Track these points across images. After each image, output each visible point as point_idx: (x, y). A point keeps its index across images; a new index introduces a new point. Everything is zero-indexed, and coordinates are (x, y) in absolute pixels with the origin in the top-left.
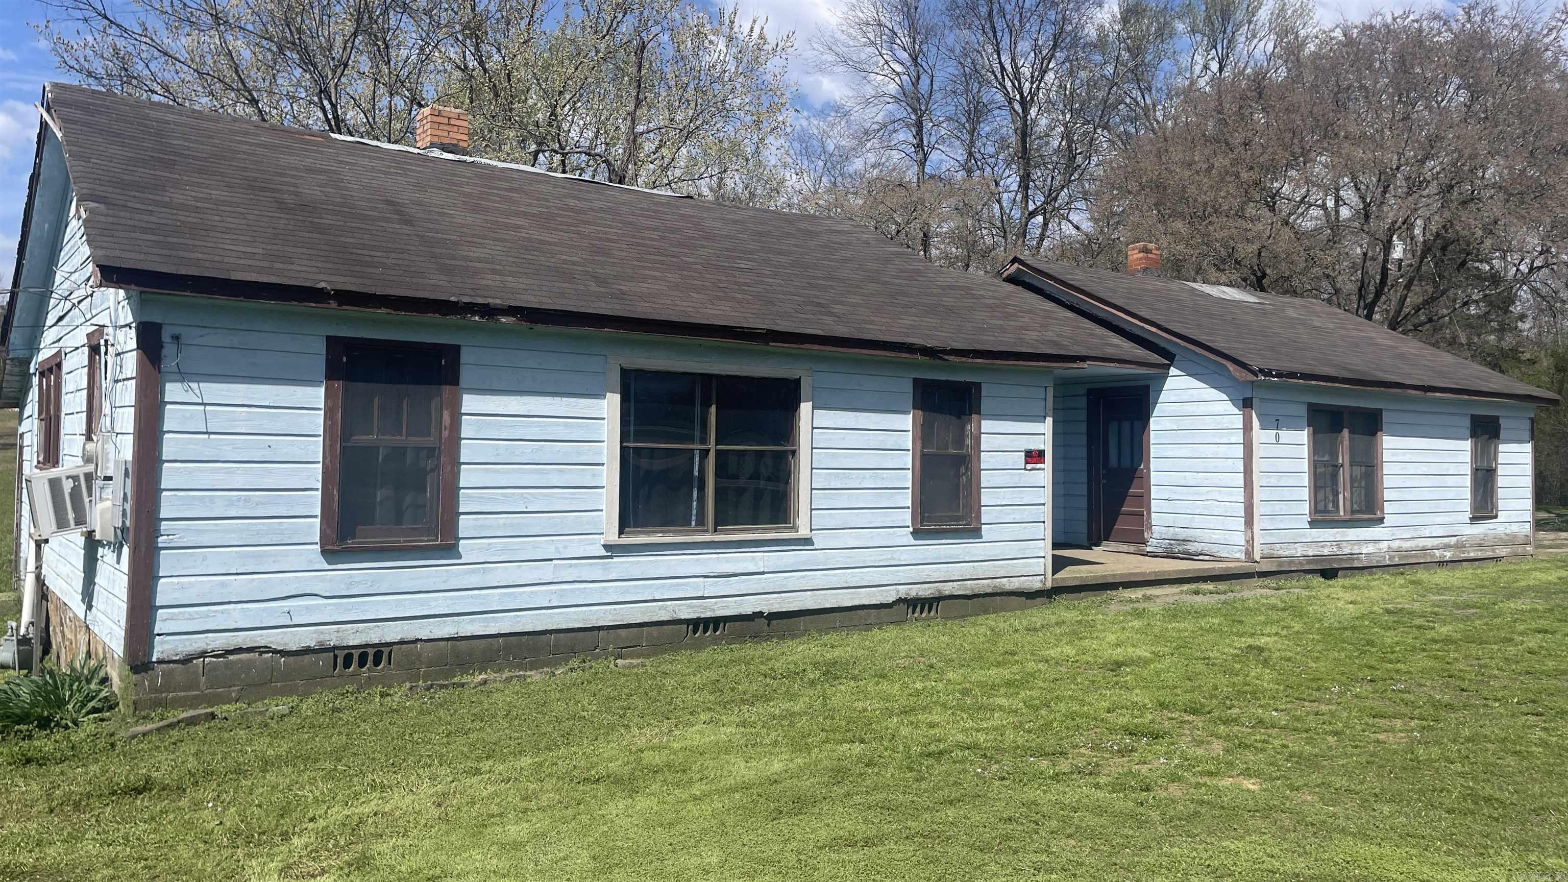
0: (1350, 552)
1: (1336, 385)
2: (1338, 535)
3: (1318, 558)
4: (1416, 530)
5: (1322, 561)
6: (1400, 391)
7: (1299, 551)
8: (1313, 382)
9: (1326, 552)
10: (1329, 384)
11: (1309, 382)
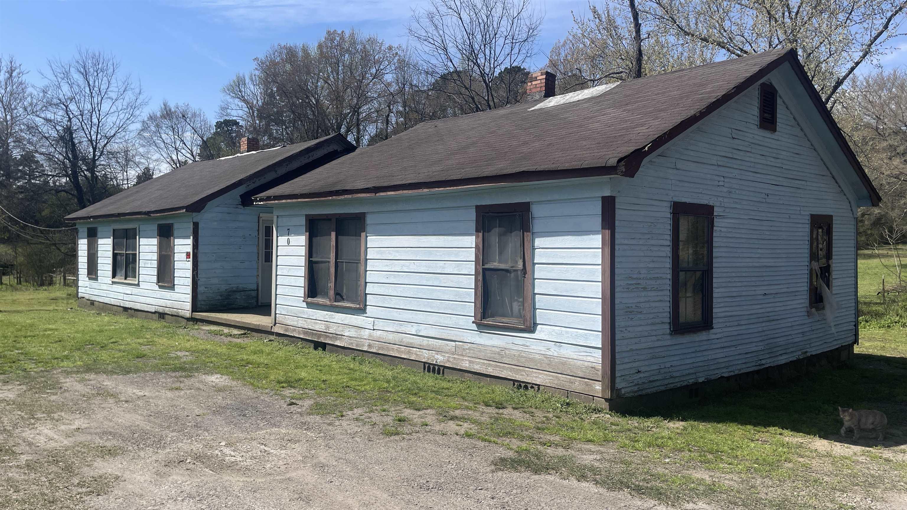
0: (334, 332)
1: (299, 200)
2: (327, 317)
3: (312, 332)
4: (401, 325)
5: (313, 334)
6: (350, 196)
7: (301, 323)
8: (284, 201)
9: (317, 328)
10: (294, 201)
11: (281, 201)
